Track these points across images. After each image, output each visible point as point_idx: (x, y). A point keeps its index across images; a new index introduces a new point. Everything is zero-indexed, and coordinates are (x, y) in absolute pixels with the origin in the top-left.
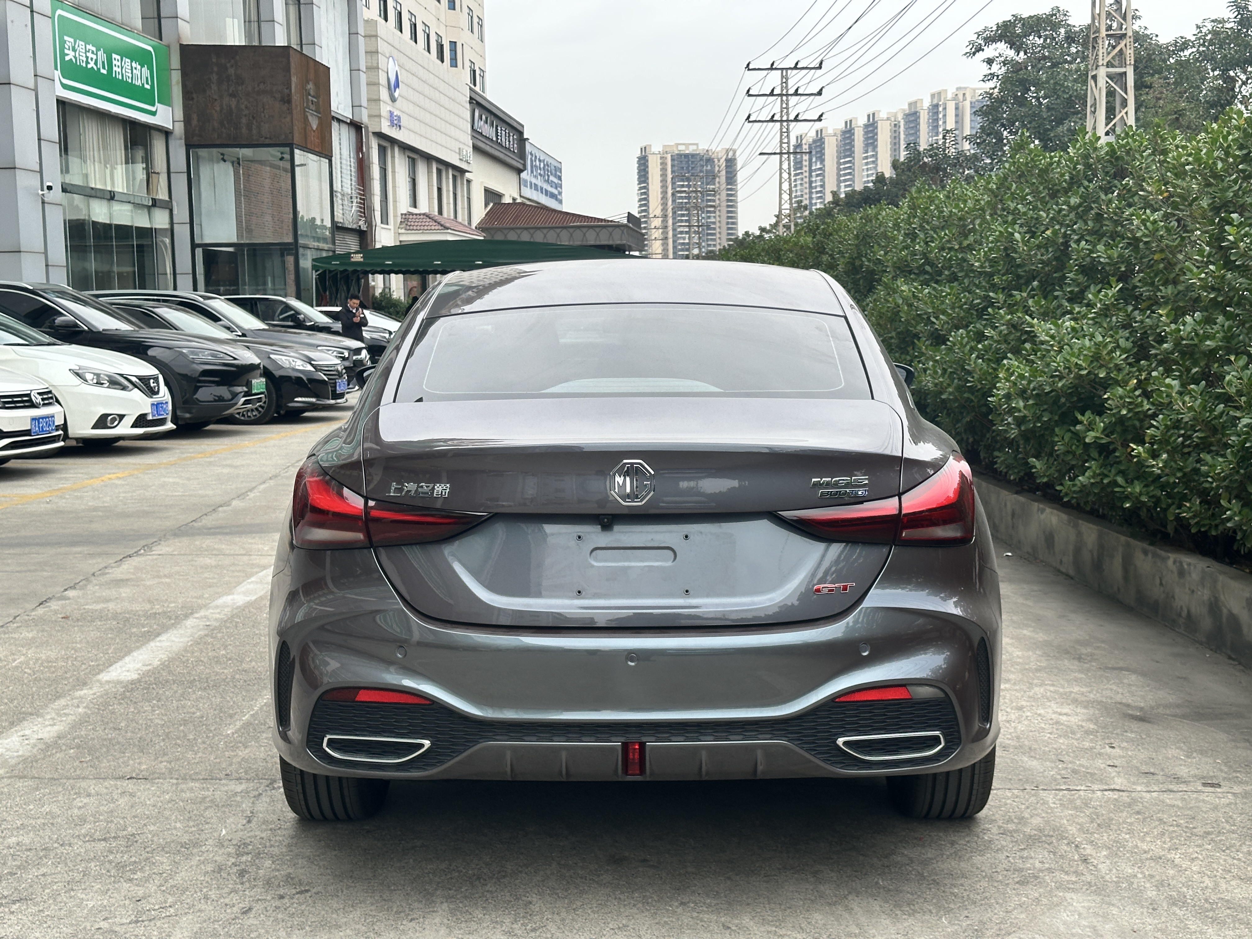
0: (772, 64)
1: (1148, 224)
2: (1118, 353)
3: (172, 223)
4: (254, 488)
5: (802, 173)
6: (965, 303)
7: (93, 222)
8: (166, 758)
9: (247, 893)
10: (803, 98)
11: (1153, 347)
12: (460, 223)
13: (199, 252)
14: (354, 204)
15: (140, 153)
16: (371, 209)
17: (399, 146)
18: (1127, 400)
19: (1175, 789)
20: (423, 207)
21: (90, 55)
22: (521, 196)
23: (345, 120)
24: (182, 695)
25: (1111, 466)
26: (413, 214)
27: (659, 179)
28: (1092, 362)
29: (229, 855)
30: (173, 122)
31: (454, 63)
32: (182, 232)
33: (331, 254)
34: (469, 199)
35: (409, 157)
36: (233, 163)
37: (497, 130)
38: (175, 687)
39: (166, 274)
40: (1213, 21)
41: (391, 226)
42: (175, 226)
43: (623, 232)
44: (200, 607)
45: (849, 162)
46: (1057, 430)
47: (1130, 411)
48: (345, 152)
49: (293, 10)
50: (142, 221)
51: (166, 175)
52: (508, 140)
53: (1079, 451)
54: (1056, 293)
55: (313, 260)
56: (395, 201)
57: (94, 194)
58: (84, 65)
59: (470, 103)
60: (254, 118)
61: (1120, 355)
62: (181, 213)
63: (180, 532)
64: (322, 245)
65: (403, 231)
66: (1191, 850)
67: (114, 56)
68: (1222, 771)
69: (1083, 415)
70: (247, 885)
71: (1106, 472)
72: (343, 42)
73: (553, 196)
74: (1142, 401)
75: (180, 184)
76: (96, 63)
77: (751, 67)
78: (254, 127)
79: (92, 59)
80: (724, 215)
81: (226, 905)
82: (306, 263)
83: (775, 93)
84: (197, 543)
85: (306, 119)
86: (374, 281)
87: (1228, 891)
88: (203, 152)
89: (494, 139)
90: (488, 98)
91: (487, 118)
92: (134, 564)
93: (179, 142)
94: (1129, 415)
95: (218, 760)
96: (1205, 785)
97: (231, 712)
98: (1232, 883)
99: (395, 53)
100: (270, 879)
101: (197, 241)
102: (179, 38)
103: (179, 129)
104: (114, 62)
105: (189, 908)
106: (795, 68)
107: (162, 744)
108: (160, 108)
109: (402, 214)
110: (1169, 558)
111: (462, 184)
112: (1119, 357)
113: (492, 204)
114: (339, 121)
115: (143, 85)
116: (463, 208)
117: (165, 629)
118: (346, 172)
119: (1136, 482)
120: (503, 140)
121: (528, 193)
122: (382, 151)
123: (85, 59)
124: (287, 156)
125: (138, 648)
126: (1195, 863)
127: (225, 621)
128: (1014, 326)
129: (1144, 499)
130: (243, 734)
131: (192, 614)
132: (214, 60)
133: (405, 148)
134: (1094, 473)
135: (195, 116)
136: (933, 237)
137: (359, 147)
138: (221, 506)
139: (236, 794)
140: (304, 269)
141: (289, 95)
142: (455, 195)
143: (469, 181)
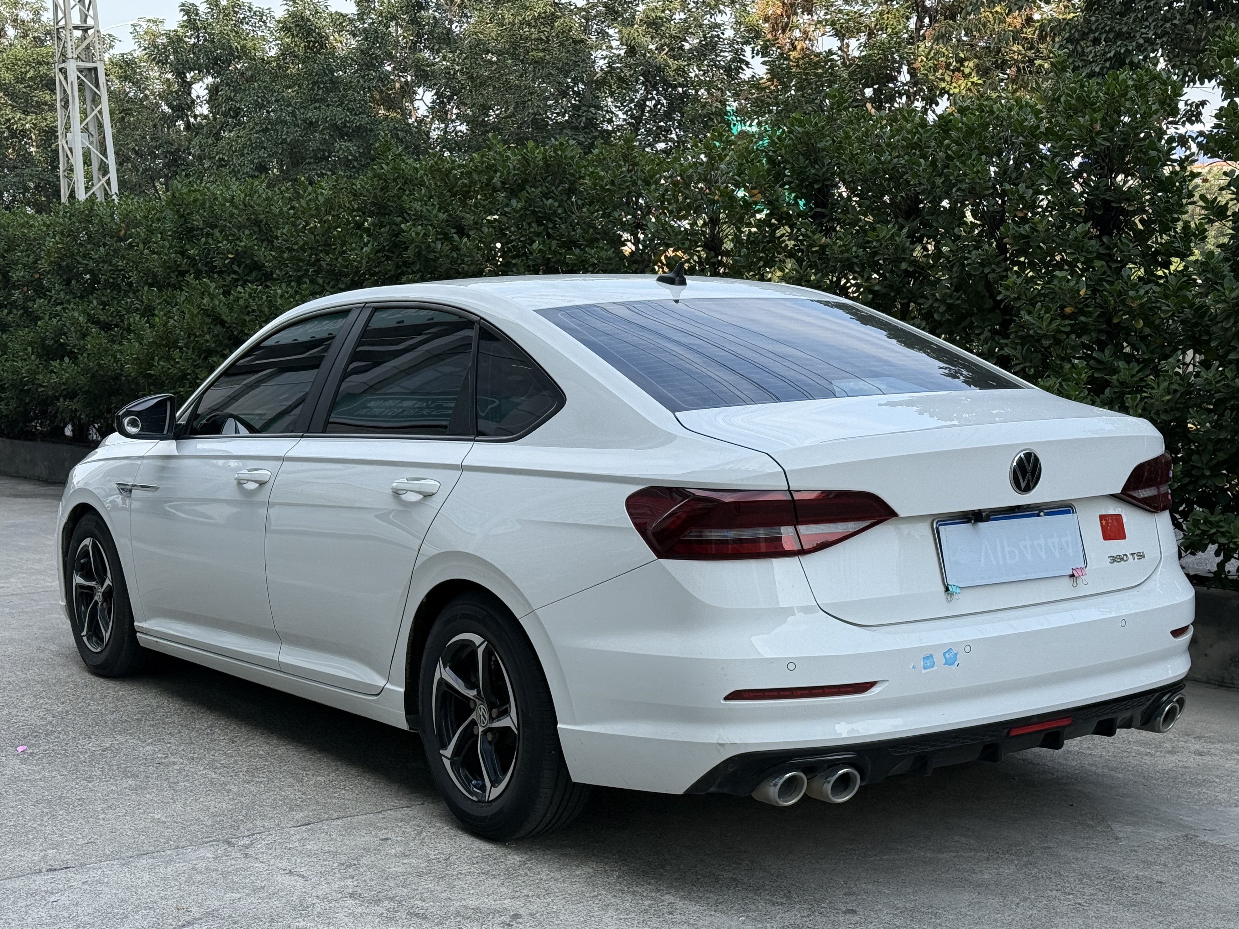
40: (149, 21)
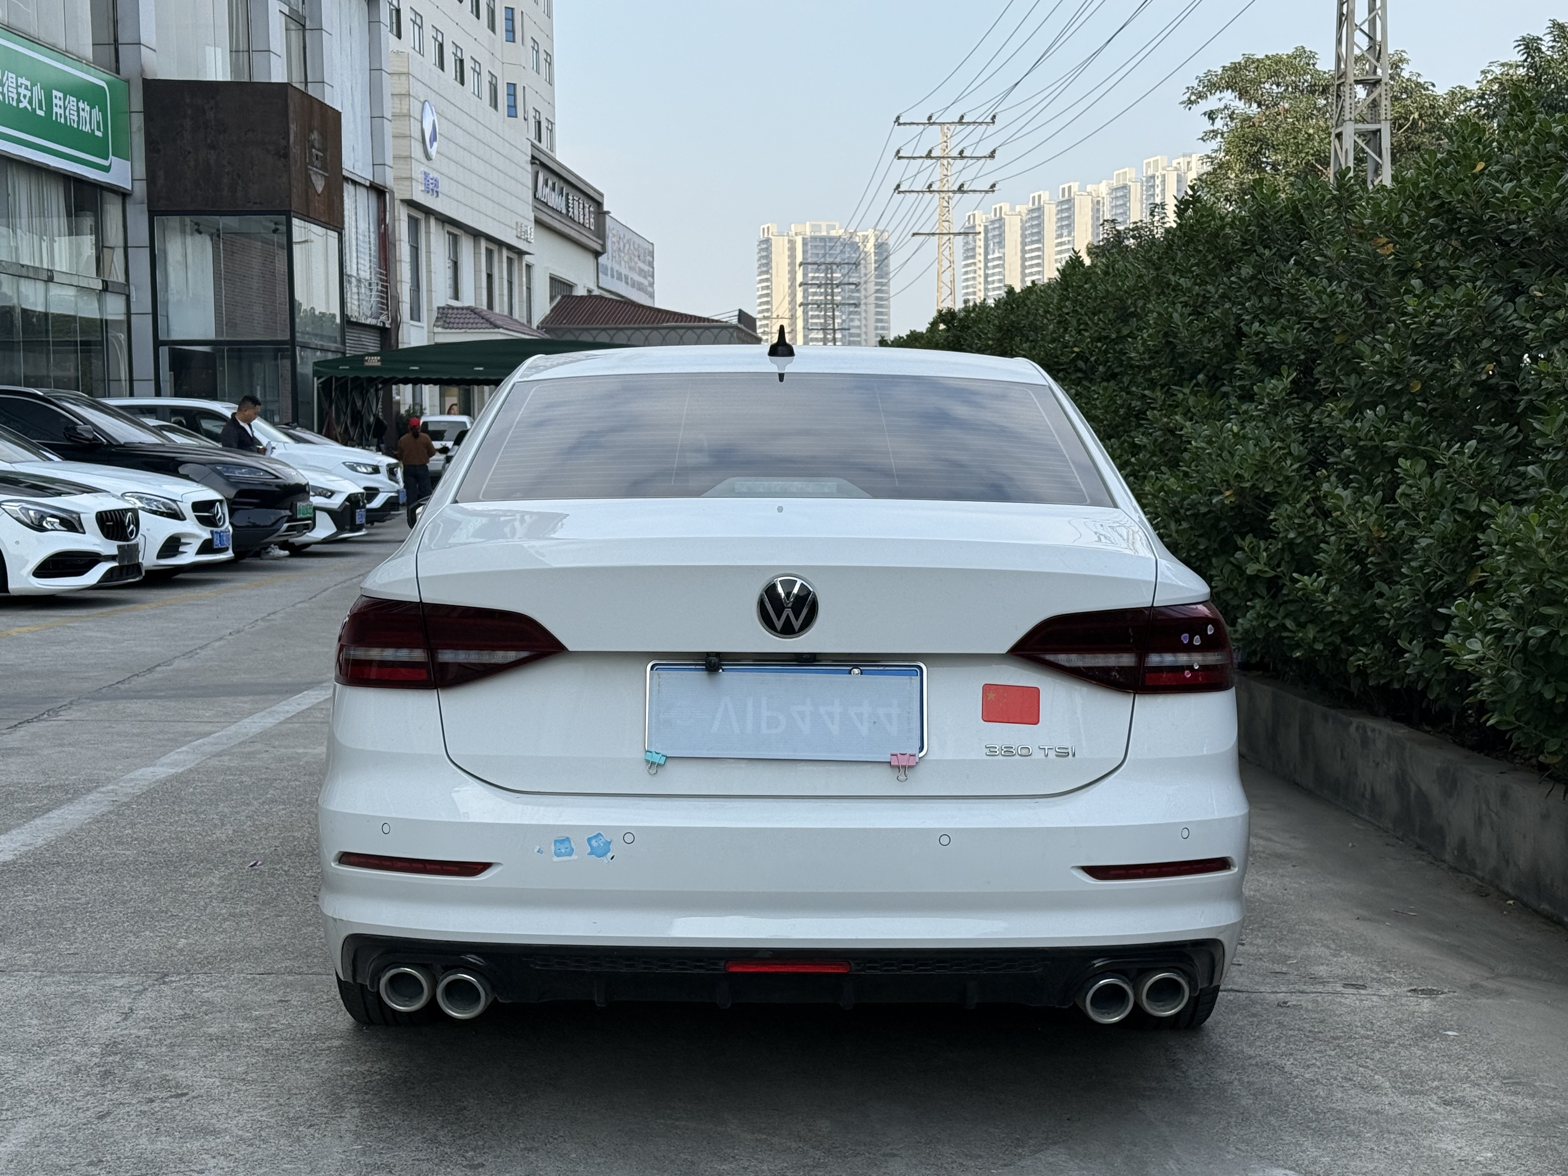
0: (930, 118)
1: (1324, 297)
2: (1289, 462)
3: (129, 313)
4: (206, 645)
5: (975, 264)
6: (1122, 406)
7: (24, 311)
8: (32, 949)
9: (107, 1096)
10: (971, 162)
11: (1332, 454)
12: (516, 321)
13: (164, 351)
14: (374, 293)
15: (88, 222)
16: (397, 301)
17: (436, 219)
18: (1296, 521)
19: (1308, 991)
20: (468, 299)
21: (22, 91)
22: (599, 287)
23: (362, 181)
24: (67, 879)
25: (1280, 605)
26: (453, 308)
27: (787, 268)
28: (1256, 473)
29: (93, 1055)
30: (133, 180)
31: (512, 111)
32: (142, 326)
33: (339, 356)
34: (529, 289)
35: (449, 233)
36: (211, 236)
37: (567, 199)
38: (58, 870)
39: (120, 380)
41: (424, 323)
42: (133, 318)
43: (732, 335)
44: (109, 780)
45: (1038, 249)
46: (1214, 560)
47: (1300, 534)
48: (363, 226)
49: (295, 36)
50: (89, 310)
51: (121, 251)
52: (581, 211)
53: (1242, 588)
54: (1224, 389)
55: (316, 364)
56: (430, 291)
57: (24, 273)
58: (15, 104)
59: (532, 163)
60: (239, 176)
61: (1291, 465)
62: (142, 300)
63: (97, 696)
64: (327, 344)
65: (440, 330)
66: (1309, 1056)
67: (55, 93)
68: (1372, 971)
69: (1243, 539)
70: (110, 1087)
71: (1272, 612)
72: (362, 79)
73: (640, 287)
74: (1316, 523)
75: (141, 261)
76: (30, 102)
77: (901, 121)
78: (239, 188)
79: (25, 96)
80: (872, 318)
81: (78, 1109)
82: (306, 368)
83: (932, 155)
84: (120, 707)
85: (308, 179)
86: (398, 394)
87: (1343, 1101)
88: (174, 221)
89: (564, 211)
90: (558, 158)
91: (554, 184)
92: (32, 730)
93: (139, 207)
94: (1299, 540)
95: (99, 952)
96: (1345, 986)
97: (125, 897)
98: (1350, 1092)
99: (432, 97)
100: (138, 1081)
101: (162, 337)
102: (142, 71)
103: (140, 190)
104: (55, 101)
105: (32, 1112)
106: (961, 122)
107: (30, 932)
108: (114, 161)
109: (439, 308)
110: (1351, 723)
111: (520, 269)
112: (1290, 467)
113: (559, 298)
114: (355, 183)
115: (93, 131)
116: (520, 301)
117: (58, 804)
118: (364, 248)
119: (1309, 626)
120: (576, 212)
121: (608, 283)
122: (414, 223)
123: (15, 97)
124: (283, 228)
125: (19, 826)
126: (1309, 1070)
127: (139, 797)
128: (1172, 432)
129: (1319, 647)
130: (137, 922)
131: (96, 787)
132: (188, 100)
133: (445, 220)
134: (1258, 614)
135: (161, 174)
136: (1087, 324)
137: (381, 220)
138: (159, 665)
139: (115, 988)
140: (302, 375)
141: (287, 147)
142: (510, 283)
143: (529, 267)
